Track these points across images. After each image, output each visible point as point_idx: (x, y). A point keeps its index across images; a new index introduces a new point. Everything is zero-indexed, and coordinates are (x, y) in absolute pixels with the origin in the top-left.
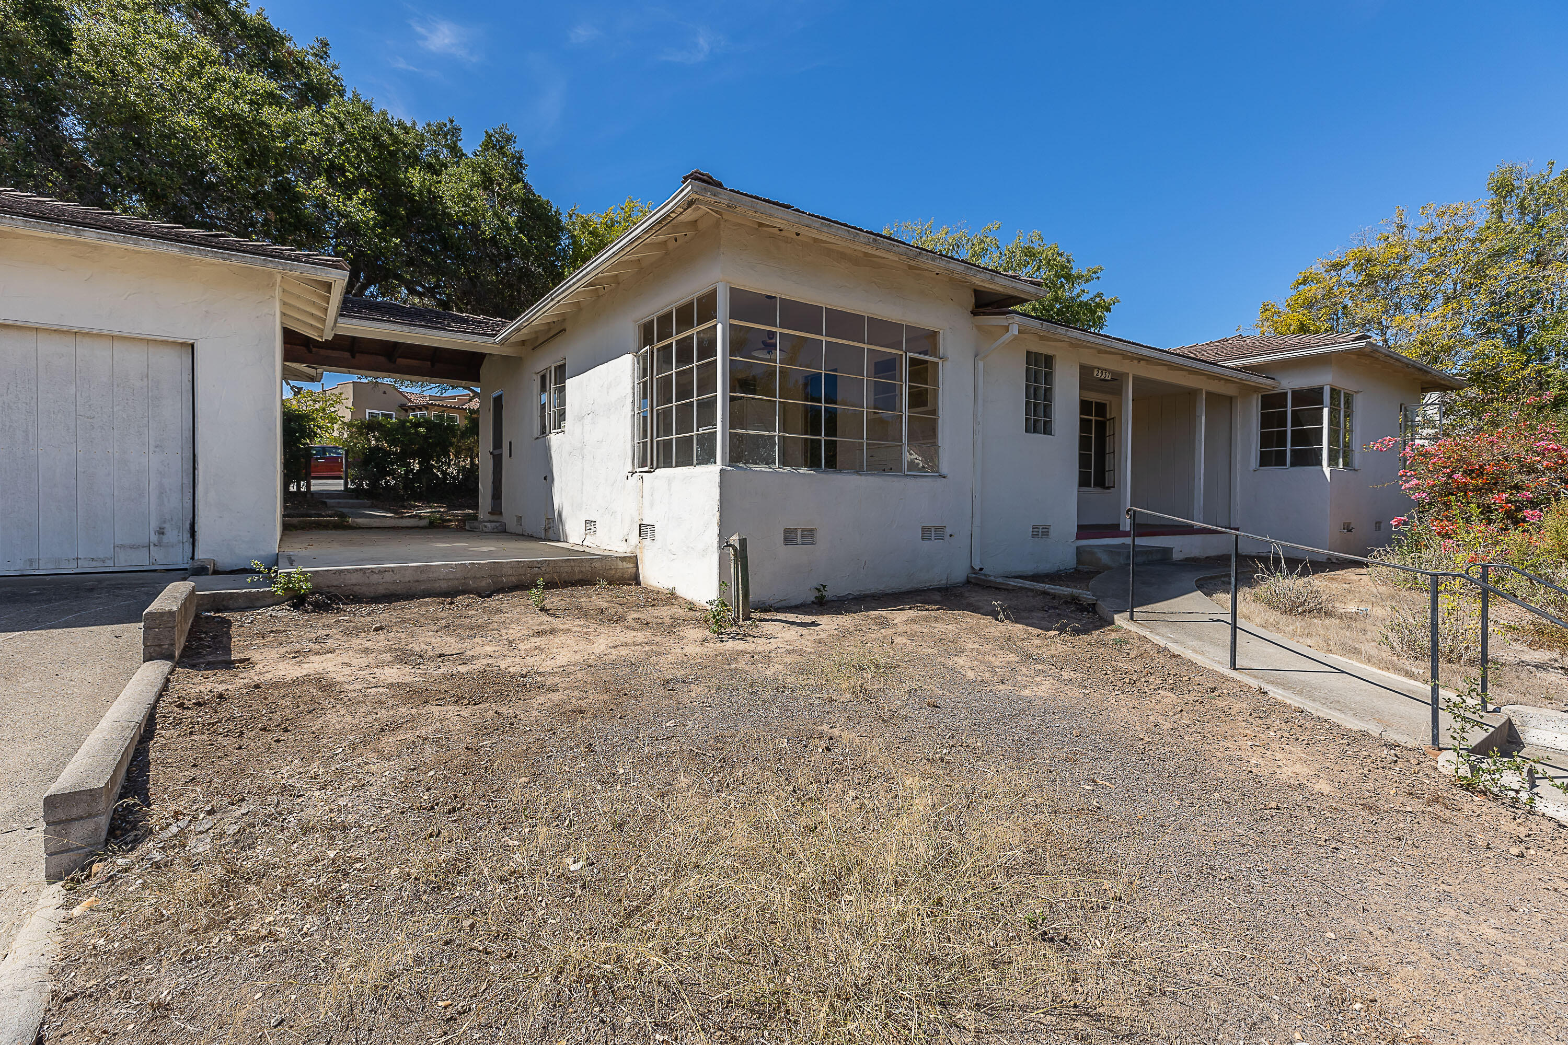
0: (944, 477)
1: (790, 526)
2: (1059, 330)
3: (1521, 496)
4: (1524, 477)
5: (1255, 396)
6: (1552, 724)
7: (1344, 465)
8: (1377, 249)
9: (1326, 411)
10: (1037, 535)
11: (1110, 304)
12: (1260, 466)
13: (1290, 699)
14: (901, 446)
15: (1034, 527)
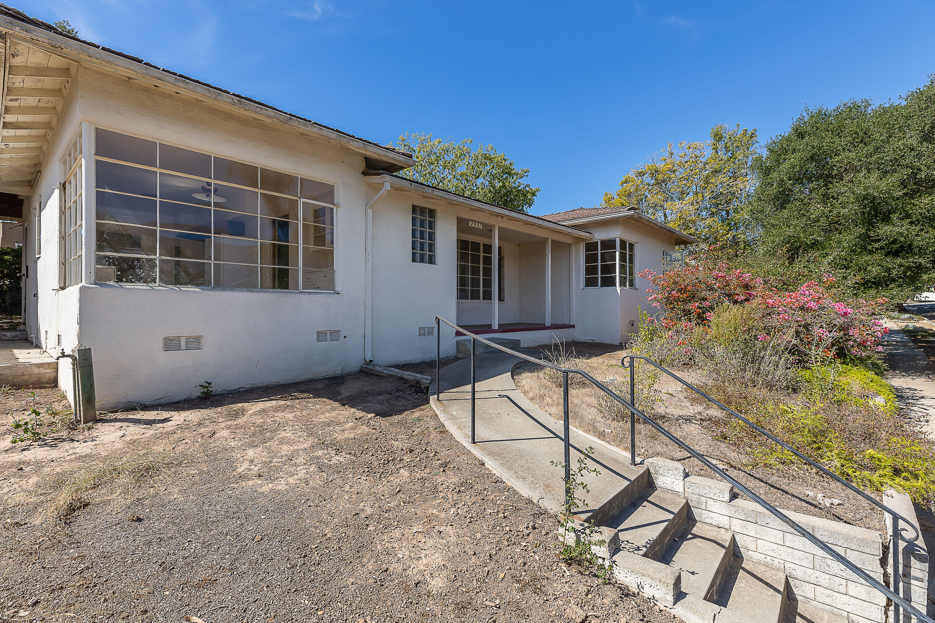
0: (338, 294)
1: (171, 334)
2: (426, 190)
3: (706, 304)
4: (708, 293)
5: (582, 243)
6: (670, 472)
7: (629, 286)
8: (661, 166)
9: (617, 253)
10: (424, 334)
11: (535, 192)
12: (586, 287)
13: (495, 469)
14: (298, 269)
15: (420, 329)
